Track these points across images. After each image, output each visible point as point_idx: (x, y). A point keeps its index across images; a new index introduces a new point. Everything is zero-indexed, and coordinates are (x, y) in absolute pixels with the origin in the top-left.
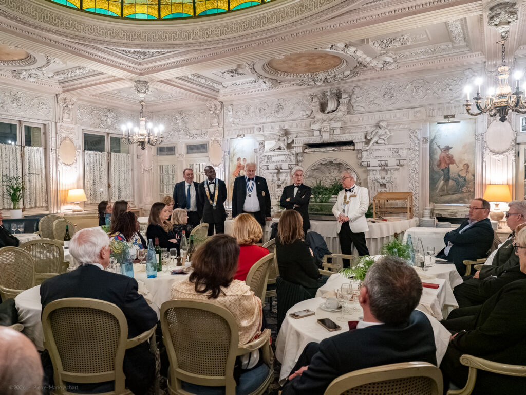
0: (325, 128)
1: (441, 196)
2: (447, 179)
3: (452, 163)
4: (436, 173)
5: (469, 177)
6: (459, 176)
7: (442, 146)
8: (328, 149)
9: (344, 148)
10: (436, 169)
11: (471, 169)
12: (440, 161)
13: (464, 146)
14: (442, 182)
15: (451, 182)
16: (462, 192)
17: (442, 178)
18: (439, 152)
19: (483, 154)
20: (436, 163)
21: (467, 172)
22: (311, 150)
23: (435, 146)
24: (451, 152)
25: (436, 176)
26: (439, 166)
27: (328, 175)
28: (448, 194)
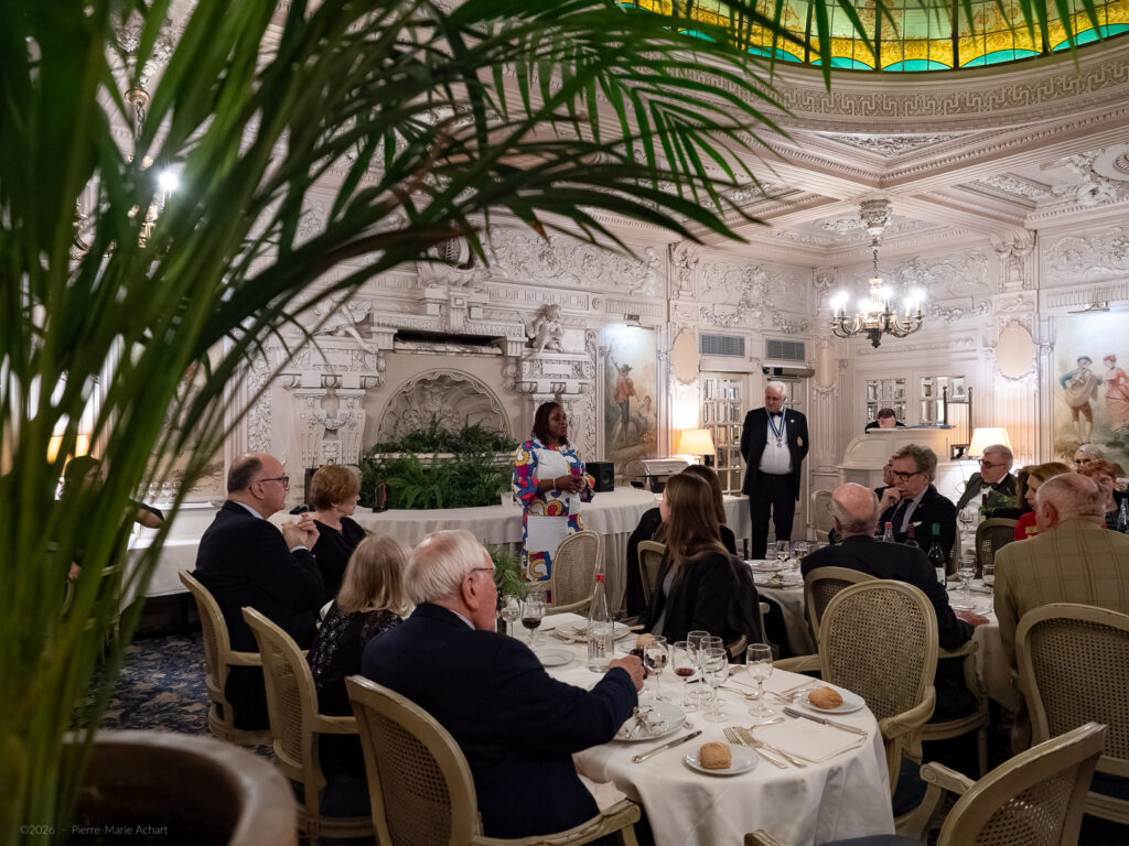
0: (459, 302)
1: (620, 449)
2: (626, 421)
3: (632, 395)
4: (613, 409)
5: (651, 417)
6: (640, 415)
7: (620, 366)
8: (451, 348)
9: (485, 350)
10: (613, 403)
11: (653, 405)
12: (617, 389)
13: (646, 367)
14: (621, 424)
15: (631, 426)
16: (644, 442)
17: (620, 418)
18: (616, 373)
19: (668, 382)
20: (612, 392)
21: (649, 409)
22: (410, 346)
23: (611, 364)
24: (631, 375)
25: (613, 415)
26: (616, 397)
27: (416, 406)
28: (627, 446)
